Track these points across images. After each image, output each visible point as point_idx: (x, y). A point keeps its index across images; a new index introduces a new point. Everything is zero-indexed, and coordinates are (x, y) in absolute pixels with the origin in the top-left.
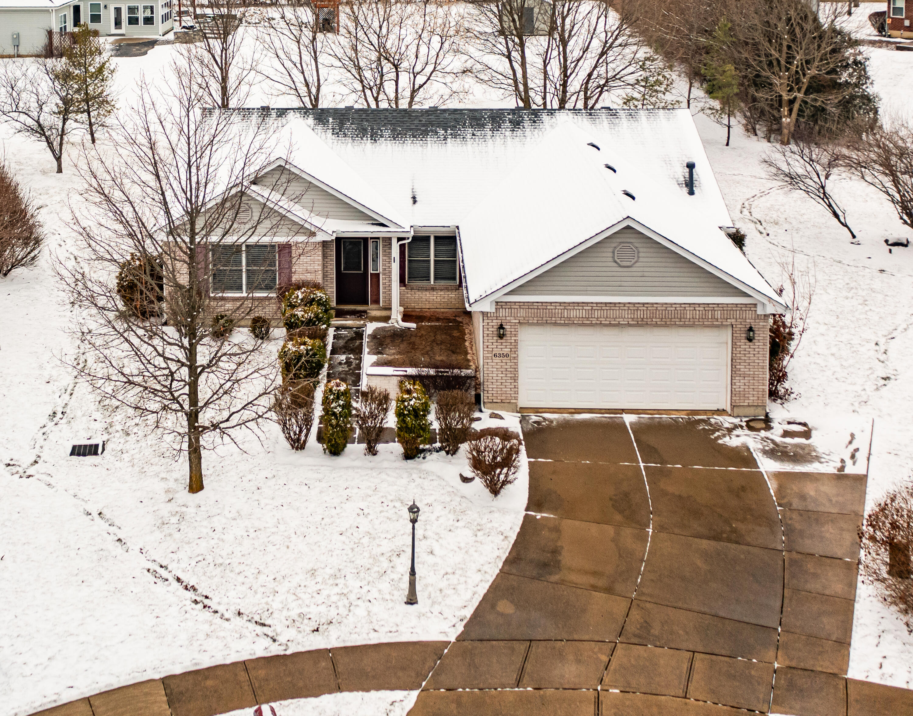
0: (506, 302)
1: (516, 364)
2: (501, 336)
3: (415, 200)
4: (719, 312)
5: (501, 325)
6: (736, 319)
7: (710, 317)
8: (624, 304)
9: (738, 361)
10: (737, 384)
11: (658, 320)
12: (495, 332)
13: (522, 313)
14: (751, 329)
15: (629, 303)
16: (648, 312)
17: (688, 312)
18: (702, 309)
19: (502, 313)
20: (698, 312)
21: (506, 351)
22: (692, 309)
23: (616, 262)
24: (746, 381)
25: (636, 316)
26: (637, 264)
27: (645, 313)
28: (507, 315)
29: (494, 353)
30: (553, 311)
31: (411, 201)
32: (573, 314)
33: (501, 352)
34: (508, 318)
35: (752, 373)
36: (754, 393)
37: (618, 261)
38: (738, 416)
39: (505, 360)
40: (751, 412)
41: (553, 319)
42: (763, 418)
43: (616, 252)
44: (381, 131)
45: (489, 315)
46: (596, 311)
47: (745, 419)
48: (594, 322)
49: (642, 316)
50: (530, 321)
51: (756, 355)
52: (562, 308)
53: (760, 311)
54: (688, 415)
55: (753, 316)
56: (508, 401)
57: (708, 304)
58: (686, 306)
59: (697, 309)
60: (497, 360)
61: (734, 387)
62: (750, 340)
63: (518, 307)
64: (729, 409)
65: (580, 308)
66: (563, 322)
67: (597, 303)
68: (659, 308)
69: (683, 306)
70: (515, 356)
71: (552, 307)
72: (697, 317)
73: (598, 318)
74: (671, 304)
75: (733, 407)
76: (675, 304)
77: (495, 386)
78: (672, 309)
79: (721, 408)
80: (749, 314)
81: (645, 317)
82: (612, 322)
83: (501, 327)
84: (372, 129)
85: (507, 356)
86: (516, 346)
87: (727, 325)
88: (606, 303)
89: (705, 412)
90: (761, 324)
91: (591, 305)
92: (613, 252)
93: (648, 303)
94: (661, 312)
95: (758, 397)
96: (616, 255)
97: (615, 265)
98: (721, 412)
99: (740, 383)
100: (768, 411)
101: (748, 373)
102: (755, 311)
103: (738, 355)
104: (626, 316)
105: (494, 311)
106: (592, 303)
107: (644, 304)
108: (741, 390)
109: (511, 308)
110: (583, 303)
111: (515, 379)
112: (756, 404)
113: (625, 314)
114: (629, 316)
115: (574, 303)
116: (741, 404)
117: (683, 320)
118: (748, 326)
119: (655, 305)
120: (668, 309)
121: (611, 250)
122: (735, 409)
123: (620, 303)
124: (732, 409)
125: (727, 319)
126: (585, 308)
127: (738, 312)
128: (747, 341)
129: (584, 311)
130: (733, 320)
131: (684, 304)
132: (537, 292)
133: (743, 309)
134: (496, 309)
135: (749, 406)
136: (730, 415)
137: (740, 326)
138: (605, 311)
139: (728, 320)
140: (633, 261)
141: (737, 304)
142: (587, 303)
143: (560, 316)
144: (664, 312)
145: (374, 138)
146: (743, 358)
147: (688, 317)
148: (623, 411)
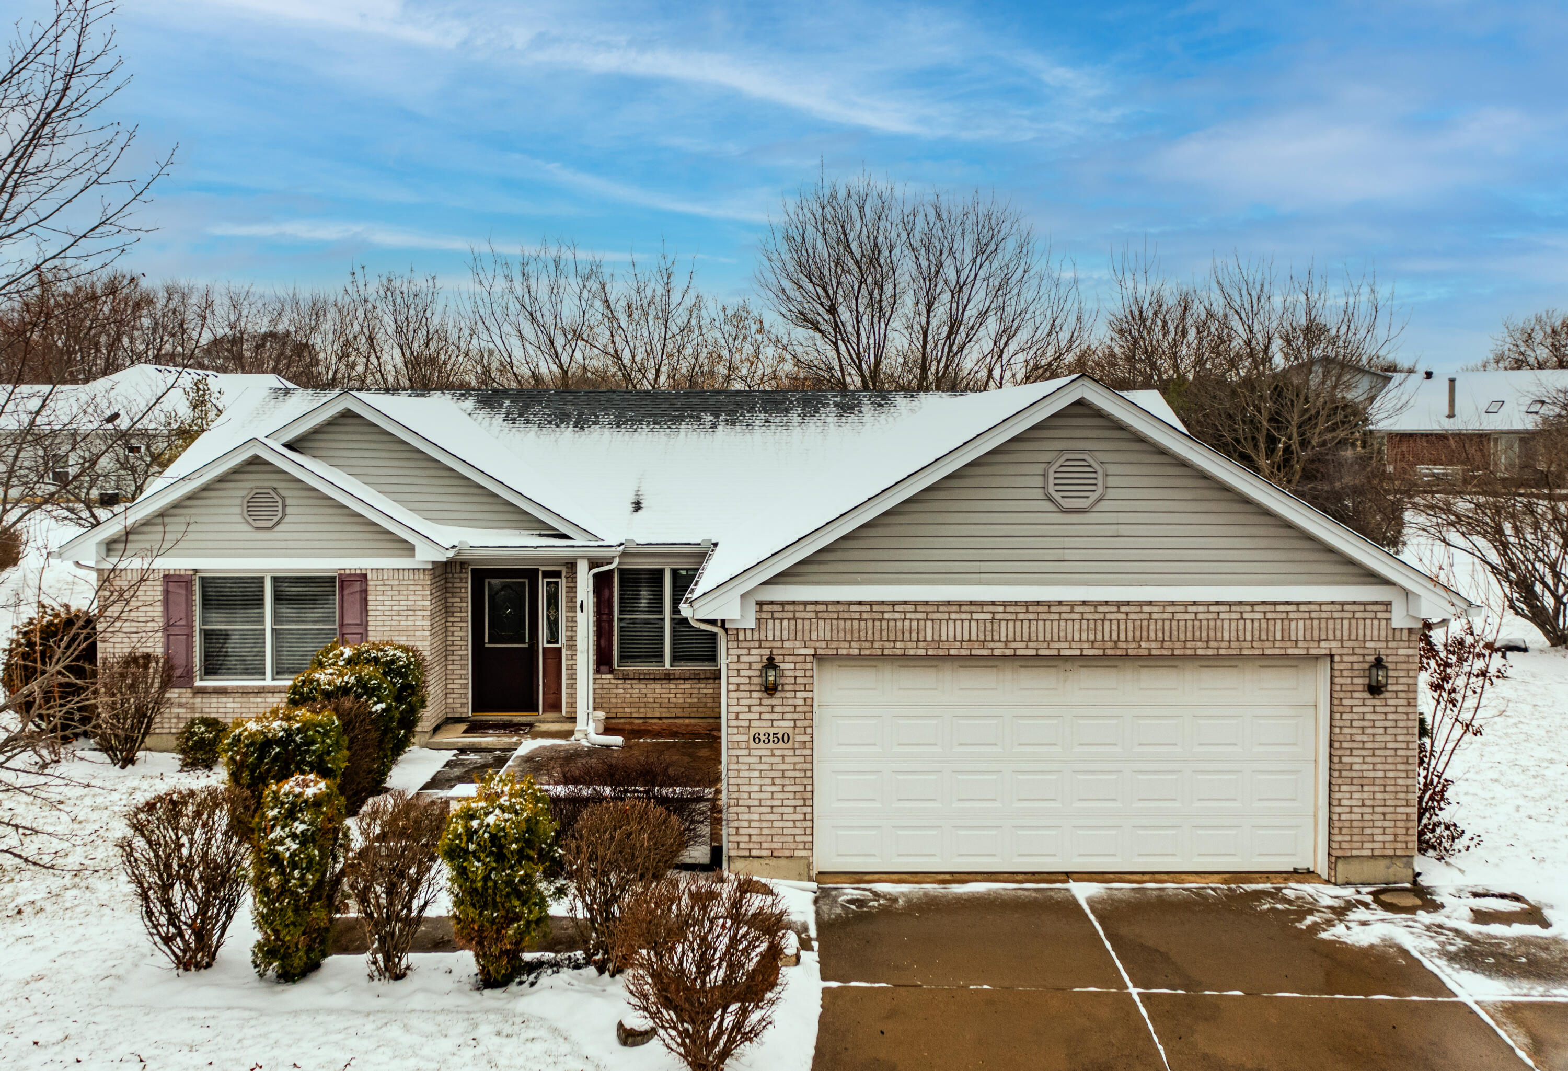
0: (782, 604)
1: (809, 759)
2: (770, 689)
3: (637, 506)
4: (1301, 623)
5: (771, 659)
6: (1342, 641)
7: (1278, 637)
8: (1072, 605)
9: (1345, 745)
10: (1344, 802)
11: (1153, 645)
12: (756, 680)
13: (822, 630)
14: (1379, 663)
15: (1084, 603)
16: (1130, 624)
17: (1226, 623)
18: (1261, 616)
19: (773, 630)
20: (1249, 623)
21: (784, 726)
22: (1235, 616)
23: (1050, 499)
24: (1365, 795)
25: (1099, 637)
26: (1103, 506)
27: (1122, 627)
28: (785, 637)
29: (753, 731)
30: (899, 624)
31: (631, 508)
32: (947, 631)
33: (771, 731)
34: (787, 644)
35: (1381, 774)
36: (1387, 824)
37: (1057, 496)
38: (1347, 884)
39: (780, 749)
40: (1379, 870)
41: (898, 645)
42: (1408, 885)
43: (1052, 475)
44: (597, 416)
45: (741, 637)
46: (1003, 624)
47: (1365, 890)
48: (997, 652)
49: (1114, 637)
50: (843, 652)
51: (1390, 731)
52: (919, 616)
53: (1399, 619)
54: (1225, 882)
55: (1383, 633)
56: (787, 853)
57: (1275, 604)
58: (1222, 608)
59: (1246, 616)
60: (762, 750)
61: (1337, 810)
62: (1375, 689)
63: (813, 615)
64: (1322, 868)
65: (964, 616)
66: (922, 652)
67: (1005, 604)
68: (1155, 616)
69: (1212, 608)
70: (807, 738)
71: (897, 616)
72: (1249, 638)
73: (1007, 641)
74: (1186, 604)
75: (1334, 860)
76: (1195, 603)
77: (756, 817)
78: (1187, 616)
79: (1302, 865)
80: (1372, 629)
81: (1122, 637)
82: (1041, 652)
83: (771, 663)
84: (580, 415)
85: (786, 738)
86: (809, 715)
87: (1317, 657)
88: (1027, 604)
89: (1267, 875)
90: (1401, 652)
91: (991, 608)
92: (1045, 475)
93: (1128, 603)
94: (1160, 623)
95: (1396, 835)
96: (1051, 481)
97: (1048, 506)
98: (1305, 875)
99: (1350, 799)
100: (1418, 870)
101: (1371, 774)
102: (1388, 620)
103: (1346, 731)
104: (1077, 638)
105: (752, 624)
106: (993, 603)
107: (1119, 604)
108: (1354, 817)
109: (795, 619)
110: (971, 603)
111: (806, 797)
112: (1391, 853)
113: (1074, 630)
114: (1084, 637)
115: (949, 603)
116: (1355, 853)
117: (1212, 644)
118: (1371, 659)
119: (1146, 609)
120: (1178, 616)
121: (1039, 469)
122: (1340, 866)
123: (1060, 603)
124: (1332, 866)
125: (1319, 641)
126: (975, 616)
127: (1346, 622)
128: (1367, 695)
129: (974, 624)
130: (1334, 644)
131: (1217, 603)
132: (859, 577)
133: (1358, 615)
134: (758, 620)
135: (1373, 857)
136: (1328, 882)
137: (1351, 659)
138: (1026, 623)
139: (1323, 644)
140: (1094, 496)
141: (1343, 604)
142: (982, 604)
143: (914, 638)
144: (1167, 623)
145: (580, 425)
146: (1358, 738)
147: (1226, 638)
148: (1068, 876)
